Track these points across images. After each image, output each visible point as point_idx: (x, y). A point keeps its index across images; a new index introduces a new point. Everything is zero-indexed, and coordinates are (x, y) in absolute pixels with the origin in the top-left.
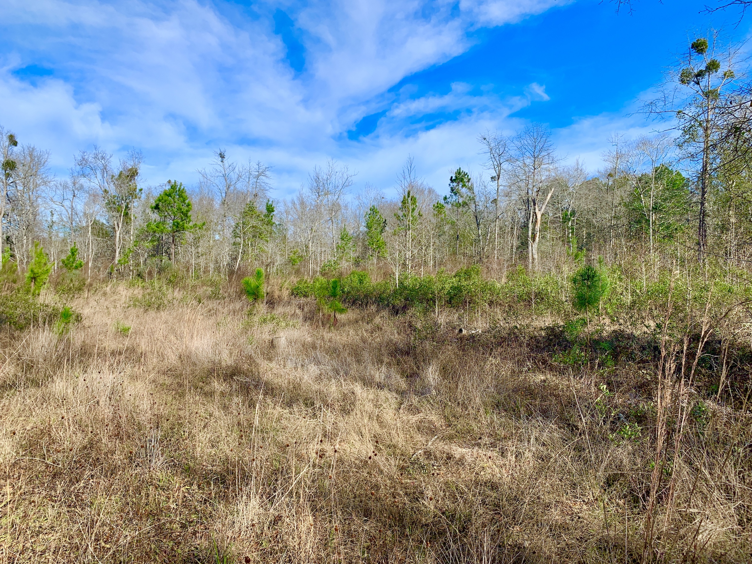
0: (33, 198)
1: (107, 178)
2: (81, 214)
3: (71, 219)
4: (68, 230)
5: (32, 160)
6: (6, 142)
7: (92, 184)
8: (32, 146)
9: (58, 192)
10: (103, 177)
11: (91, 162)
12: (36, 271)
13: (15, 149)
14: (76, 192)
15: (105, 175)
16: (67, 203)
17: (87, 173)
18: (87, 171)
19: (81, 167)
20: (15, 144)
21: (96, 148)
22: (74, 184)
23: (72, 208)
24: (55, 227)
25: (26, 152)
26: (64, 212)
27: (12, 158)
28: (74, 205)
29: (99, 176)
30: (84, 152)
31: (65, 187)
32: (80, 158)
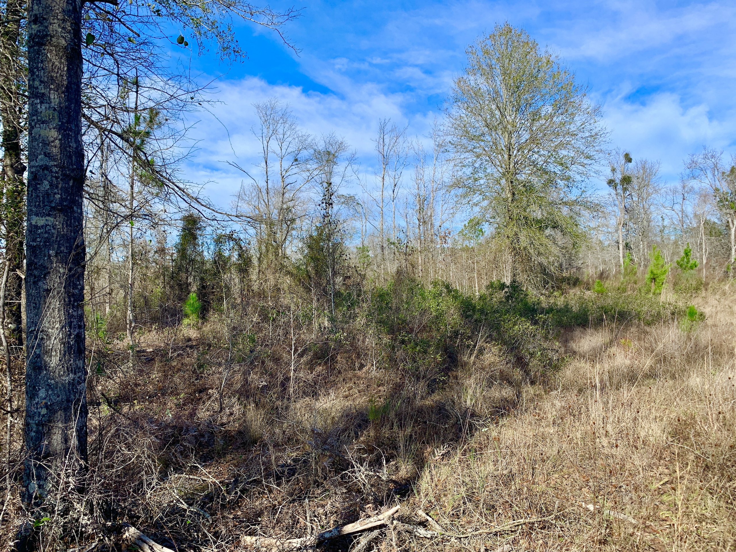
0: (646, 206)
1: (718, 175)
2: (692, 216)
3: (682, 222)
4: (679, 233)
5: (645, 172)
6: (623, 160)
7: (703, 184)
8: (644, 160)
9: (668, 197)
10: (714, 175)
11: (700, 163)
12: (655, 272)
13: (630, 165)
14: (686, 195)
15: (716, 173)
16: (677, 207)
17: (697, 174)
18: (697, 172)
19: (691, 169)
20: (630, 160)
21: (705, 149)
22: (684, 187)
23: (682, 211)
24: (666, 231)
25: (639, 166)
26: (675, 216)
27: (628, 174)
28: (684, 208)
29: (710, 175)
30: (693, 155)
31: (675, 192)
32: (689, 161)
